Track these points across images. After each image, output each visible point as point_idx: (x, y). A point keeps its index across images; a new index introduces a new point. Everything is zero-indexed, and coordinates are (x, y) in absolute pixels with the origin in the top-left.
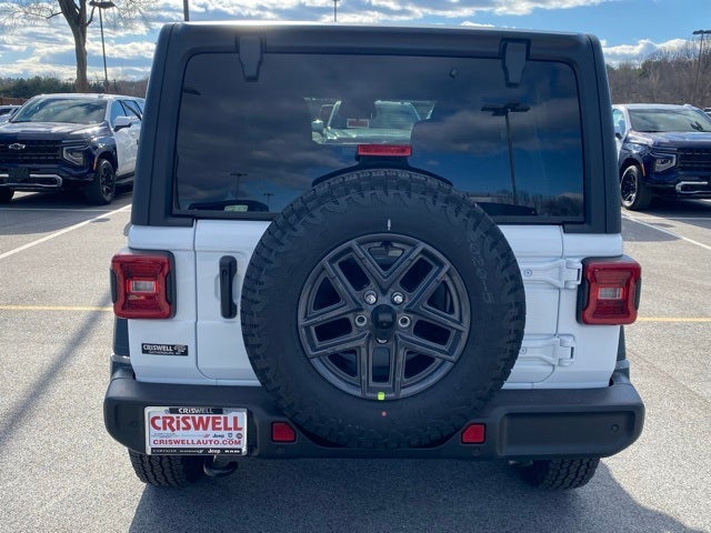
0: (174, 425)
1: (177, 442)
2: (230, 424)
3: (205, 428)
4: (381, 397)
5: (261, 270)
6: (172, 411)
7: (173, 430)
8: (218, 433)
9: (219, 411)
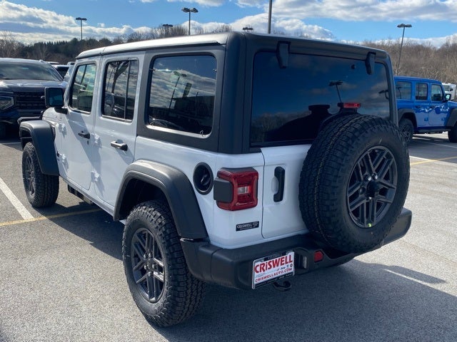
0: (265, 268)
1: (265, 277)
2: (288, 260)
3: (278, 266)
4: (370, 225)
5: (339, 170)
6: (265, 260)
7: (264, 271)
8: (283, 266)
9: (284, 254)
